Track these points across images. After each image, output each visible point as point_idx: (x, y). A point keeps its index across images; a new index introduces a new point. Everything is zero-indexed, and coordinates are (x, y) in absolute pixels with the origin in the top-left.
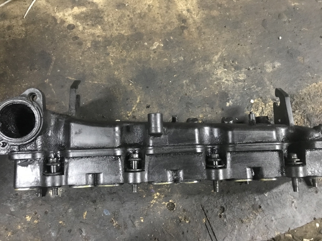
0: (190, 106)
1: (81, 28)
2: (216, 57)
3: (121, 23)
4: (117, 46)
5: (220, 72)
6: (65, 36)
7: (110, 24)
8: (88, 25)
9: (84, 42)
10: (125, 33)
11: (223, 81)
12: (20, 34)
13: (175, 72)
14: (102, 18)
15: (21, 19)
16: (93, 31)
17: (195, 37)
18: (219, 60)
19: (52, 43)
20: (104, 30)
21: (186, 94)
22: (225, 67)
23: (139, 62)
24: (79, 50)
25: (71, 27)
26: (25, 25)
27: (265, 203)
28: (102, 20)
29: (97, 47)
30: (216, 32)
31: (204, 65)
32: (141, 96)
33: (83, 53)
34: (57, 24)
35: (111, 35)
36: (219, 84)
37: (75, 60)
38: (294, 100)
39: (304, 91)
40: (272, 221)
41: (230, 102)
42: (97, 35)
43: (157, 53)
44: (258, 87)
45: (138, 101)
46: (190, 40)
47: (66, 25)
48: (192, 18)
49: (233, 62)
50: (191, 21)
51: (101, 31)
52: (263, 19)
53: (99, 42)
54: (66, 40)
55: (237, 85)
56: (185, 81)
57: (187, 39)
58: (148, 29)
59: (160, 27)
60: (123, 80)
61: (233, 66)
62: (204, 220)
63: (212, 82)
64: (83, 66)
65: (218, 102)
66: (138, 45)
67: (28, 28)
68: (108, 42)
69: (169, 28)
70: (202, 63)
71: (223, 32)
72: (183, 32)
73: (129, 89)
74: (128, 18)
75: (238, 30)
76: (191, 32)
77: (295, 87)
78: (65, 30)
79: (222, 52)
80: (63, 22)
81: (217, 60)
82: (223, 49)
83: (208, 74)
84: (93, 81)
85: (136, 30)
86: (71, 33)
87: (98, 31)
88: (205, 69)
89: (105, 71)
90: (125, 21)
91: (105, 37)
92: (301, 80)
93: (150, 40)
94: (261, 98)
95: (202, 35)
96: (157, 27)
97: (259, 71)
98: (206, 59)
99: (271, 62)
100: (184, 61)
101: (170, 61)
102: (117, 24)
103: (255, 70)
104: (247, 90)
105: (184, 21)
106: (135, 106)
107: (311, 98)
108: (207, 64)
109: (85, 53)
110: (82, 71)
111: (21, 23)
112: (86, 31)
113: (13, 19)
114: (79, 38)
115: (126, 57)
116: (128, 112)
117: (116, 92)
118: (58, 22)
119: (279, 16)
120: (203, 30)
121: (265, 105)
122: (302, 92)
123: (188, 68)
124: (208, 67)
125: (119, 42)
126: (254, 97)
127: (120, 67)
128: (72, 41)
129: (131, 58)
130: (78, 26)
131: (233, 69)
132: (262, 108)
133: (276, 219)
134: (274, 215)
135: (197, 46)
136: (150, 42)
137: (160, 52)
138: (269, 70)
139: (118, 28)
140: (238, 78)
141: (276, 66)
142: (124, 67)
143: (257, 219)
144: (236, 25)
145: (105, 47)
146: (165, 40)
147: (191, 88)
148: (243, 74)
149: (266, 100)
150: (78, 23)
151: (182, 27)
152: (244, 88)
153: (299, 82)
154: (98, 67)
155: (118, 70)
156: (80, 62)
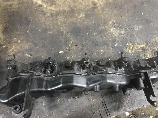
0: (97, 46)
1: (45, 7)
2: (111, 23)
3: (64, 5)
4: (62, 16)
5: (112, 30)
6: (37, 10)
7: (59, 5)
8: (48, 5)
9: (46, 13)
10: (66, 9)
11: (114, 34)
12: (16, 8)
13: (90, 29)
14: (55, 2)
15: (16, 1)
16: (51, 8)
17: (101, 12)
18: (112, 24)
19: (31, 13)
20: (56, 8)
21: (95, 40)
22: (115, 27)
23: (73, 24)
24: (44, 17)
25: (40, 6)
26: (18, 4)
27: (132, 93)
28: (55, 3)
29: (53, 16)
30: (111, 11)
31: (105, 26)
32: (73, 40)
33: (46, 18)
34: (34, 4)
35: (60, 10)
36: (111, 36)
37: (42, 22)
38: (148, 44)
39: (153, 40)
40: (135, 102)
41: (117, 44)
42: (53, 10)
43: (82, 20)
44: (130, 37)
45: (72, 42)
46: (98, 14)
47: (38, 5)
48: (99, 3)
49: (119, 25)
50: (98, 5)
51: (55, 8)
52: (134, 5)
53: (54, 13)
54: (38, 12)
55: (120, 36)
56: (95, 34)
57: (96, 13)
58: (77, 8)
59: (84, 7)
60: (65, 32)
61: (118, 27)
62: (102, 100)
63: (108, 34)
64: (46, 25)
65: (110, 44)
66: (72, 15)
67: (20, 6)
68: (58, 13)
69: (88, 8)
70: (104, 25)
71: (114, 10)
72: (95, 10)
73: (67, 37)
74: (68, 2)
75: (121, 9)
76: (99, 10)
77: (149, 38)
78: (37, 7)
79: (113, 20)
80: (36, 3)
81: (111, 24)
82: (114, 18)
83: (106, 30)
84: (50, 32)
85: (71, 8)
86: (40, 9)
87: (53, 8)
88: (105, 28)
89: (56, 27)
90: (67, 4)
91: (57, 11)
92: (152, 35)
93: (78, 13)
94: (132, 43)
95: (104, 11)
96: (82, 7)
97: (132, 30)
98: (106, 23)
99: (138, 26)
100: (95, 24)
101: (88, 24)
102: (63, 5)
103: (129, 29)
104: (125, 39)
105: (95, 4)
106: (70, 45)
107: (157, 43)
108: (106, 26)
109: (47, 18)
110: (45, 27)
111: (16, 3)
112: (47, 8)
113: (13, 1)
114: (44, 11)
115: (66, 21)
116: (67, 48)
117: (61, 38)
118: (34, 3)
119: (143, 3)
120: (105, 9)
121: (134, 46)
122: (152, 41)
123: (96, 27)
124: (106, 27)
125: (63, 14)
126: (128, 42)
127: (63, 26)
128: (40, 12)
129: (69, 21)
130: (43, 6)
131: (119, 28)
132: (132, 47)
133: (137, 101)
134: (136, 99)
135: (101, 17)
136: (79, 14)
137: (83, 19)
138: (136, 29)
139: (63, 7)
140: (121, 33)
141: (140, 27)
142: (65, 26)
143: (128, 100)
144: (121, 7)
145: (56, 16)
146: (86, 13)
147: (97, 37)
148: (123, 31)
149: (134, 44)
150: (44, 4)
151: (94, 7)
152: (124, 38)
153: (151, 36)
154: (52, 25)
155: (62, 27)
156: (44, 23)
